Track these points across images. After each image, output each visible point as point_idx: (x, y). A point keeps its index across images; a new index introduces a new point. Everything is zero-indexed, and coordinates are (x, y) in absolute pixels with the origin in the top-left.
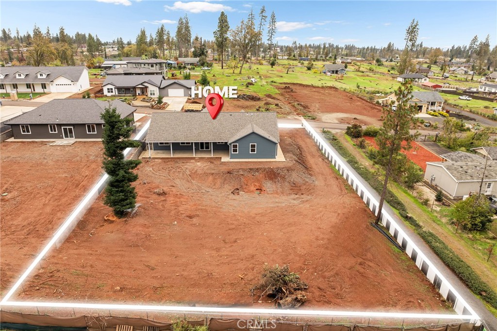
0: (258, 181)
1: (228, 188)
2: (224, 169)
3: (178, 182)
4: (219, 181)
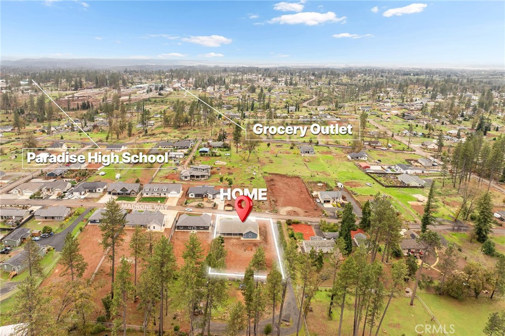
0: (251, 247)
1: (243, 249)
2: (242, 243)
3: (229, 247)
4: (240, 247)
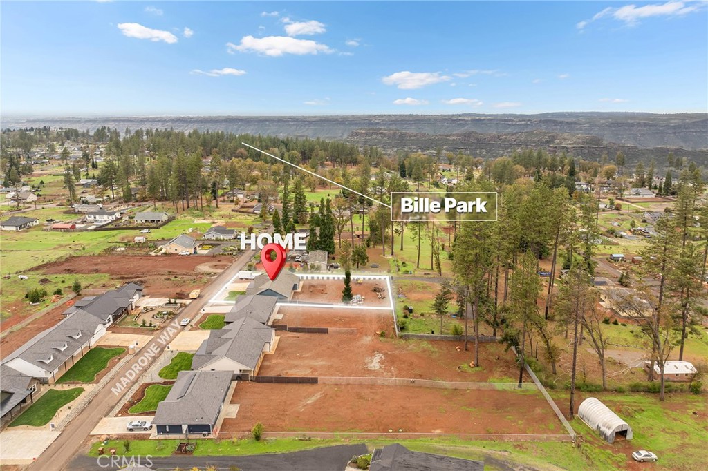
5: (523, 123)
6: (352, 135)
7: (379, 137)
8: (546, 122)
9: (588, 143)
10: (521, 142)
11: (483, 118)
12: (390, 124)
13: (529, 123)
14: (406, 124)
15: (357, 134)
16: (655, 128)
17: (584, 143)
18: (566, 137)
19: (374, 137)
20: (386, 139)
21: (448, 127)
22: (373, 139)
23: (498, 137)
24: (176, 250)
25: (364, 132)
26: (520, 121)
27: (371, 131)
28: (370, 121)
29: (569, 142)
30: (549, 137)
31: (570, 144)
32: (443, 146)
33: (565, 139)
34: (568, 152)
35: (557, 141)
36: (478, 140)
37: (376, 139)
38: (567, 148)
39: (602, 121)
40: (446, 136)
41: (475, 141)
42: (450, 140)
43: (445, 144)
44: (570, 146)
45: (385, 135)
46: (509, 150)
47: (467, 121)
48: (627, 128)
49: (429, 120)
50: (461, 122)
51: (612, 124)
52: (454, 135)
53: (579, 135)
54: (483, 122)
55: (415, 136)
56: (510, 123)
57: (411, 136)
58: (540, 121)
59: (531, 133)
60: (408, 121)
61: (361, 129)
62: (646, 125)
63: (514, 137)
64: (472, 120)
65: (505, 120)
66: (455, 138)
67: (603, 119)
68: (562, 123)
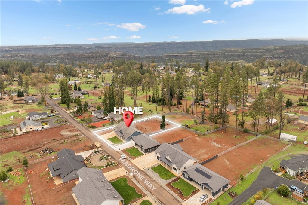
5: (87, 48)
6: (2, 58)
7: (20, 58)
8: (98, 47)
9: (122, 55)
10: (94, 56)
11: (68, 46)
12: (19, 51)
13: (90, 48)
14: (28, 50)
15: (5, 57)
16: (139, 48)
17: (120, 55)
18: (113, 53)
19: (17, 58)
20: (24, 58)
21: (51, 51)
22: (16, 59)
23: (83, 55)
24: (31, 129)
25: (9, 55)
26: (86, 47)
27: (14, 55)
28: (6, 49)
29: (115, 55)
30: (106, 53)
31: (115, 56)
32: (57, 60)
33: (113, 54)
34: (115, 59)
35: (109, 55)
36: (74, 56)
37: (18, 59)
38: (114, 58)
39: (120, 46)
40: (57, 55)
41: (72, 57)
42: (60, 57)
43: (57, 59)
44: (115, 57)
45: (23, 57)
46: (89, 60)
47: (61, 48)
48: (129, 49)
49: (41, 48)
50: (58, 48)
51: (124, 47)
52: (61, 55)
53: (118, 52)
54: (69, 48)
55: (40, 56)
56: (81, 48)
57: (38, 56)
58: (95, 47)
59: (98, 52)
60: (29, 49)
61: (7, 54)
62: (136, 47)
63: (90, 54)
64: (63, 47)
65: (80, 47)
66: (62, 56)
67: (120, 45)
68: (104, 47)
